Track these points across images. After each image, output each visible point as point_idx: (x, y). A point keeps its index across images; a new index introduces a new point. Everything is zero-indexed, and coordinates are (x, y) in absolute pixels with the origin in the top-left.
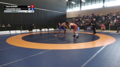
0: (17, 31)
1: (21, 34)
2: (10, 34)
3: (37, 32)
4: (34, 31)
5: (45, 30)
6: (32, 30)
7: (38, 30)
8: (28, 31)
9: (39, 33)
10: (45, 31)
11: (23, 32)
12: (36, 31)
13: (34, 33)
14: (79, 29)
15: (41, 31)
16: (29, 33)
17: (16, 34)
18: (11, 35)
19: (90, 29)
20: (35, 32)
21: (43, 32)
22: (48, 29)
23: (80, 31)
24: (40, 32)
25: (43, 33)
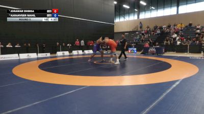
0: (30, 54)
1: (38, 59)
2: (19, 59)
3: (64, 56)
4: (59, 54)
5: (78, 52)
6: (56, 53)
7: (67, 53)
8: (49, 55)
9: (68, 57)
10: (78, 55)
11: (40, 55)
12: (63, 54)
13: (58, 58)
14: (135, 51)
15: (72, 54)
16: (51, 57)
17: (29, 60)
18: (20, 62)
19: (155, 50)
20: (60, 56)
21: (75, 55)
22: (83, 51)
23: (137, 55)
24: (70, 56)
25: (74, 57)
